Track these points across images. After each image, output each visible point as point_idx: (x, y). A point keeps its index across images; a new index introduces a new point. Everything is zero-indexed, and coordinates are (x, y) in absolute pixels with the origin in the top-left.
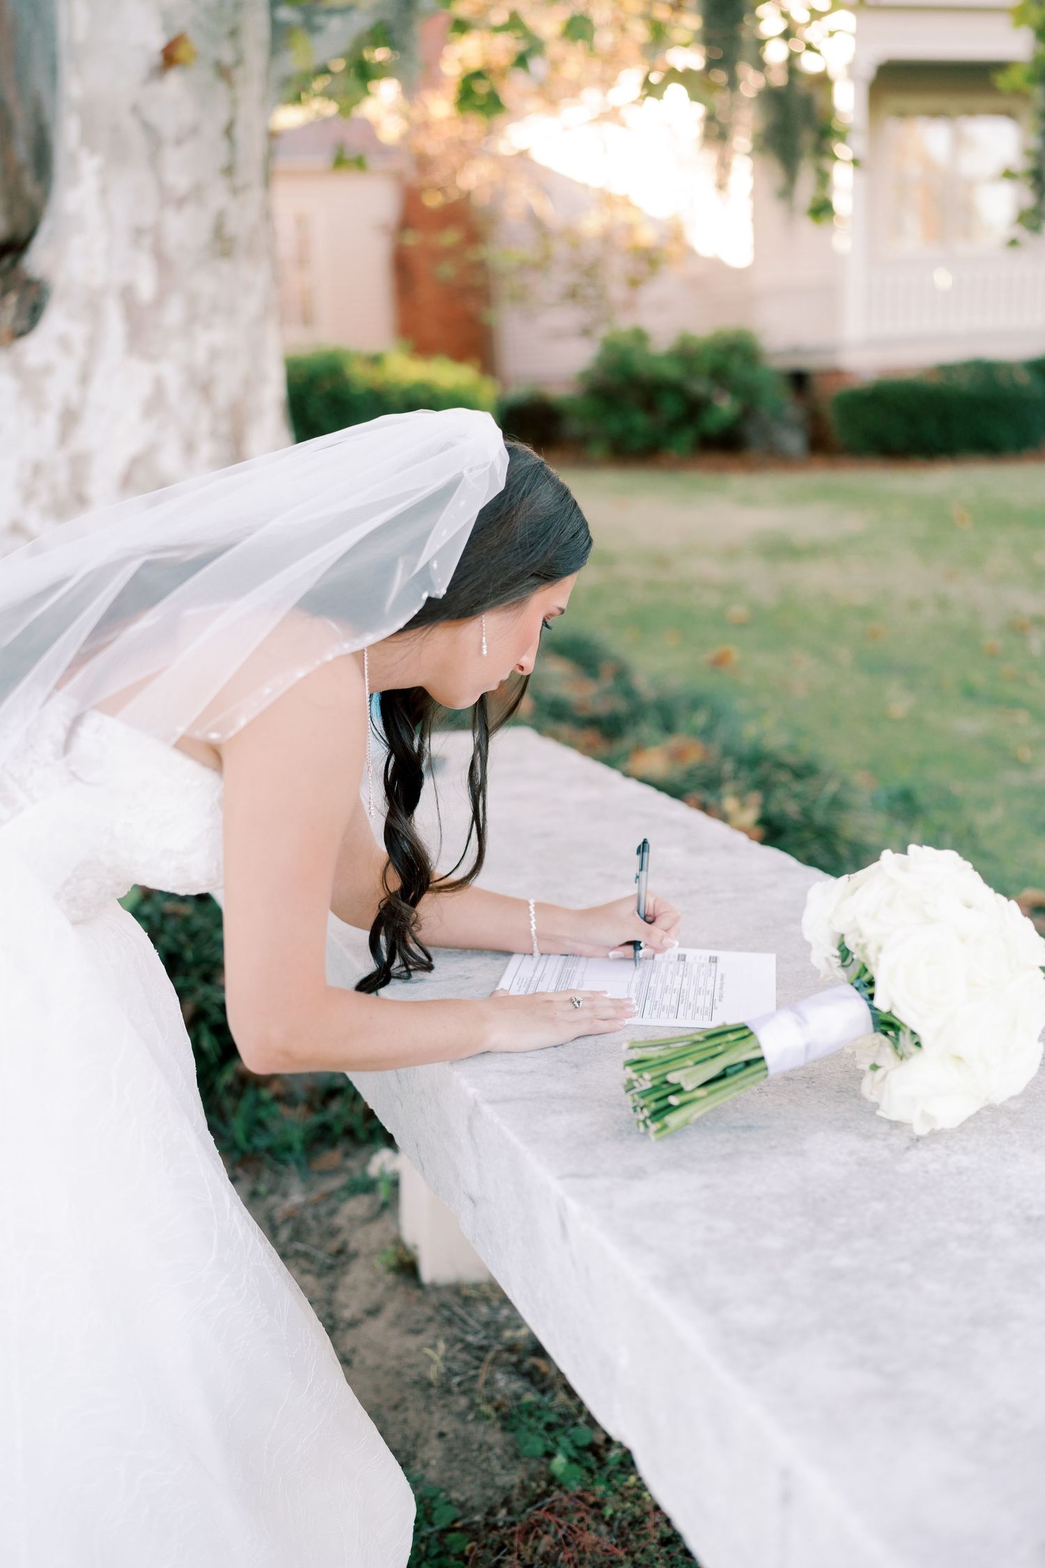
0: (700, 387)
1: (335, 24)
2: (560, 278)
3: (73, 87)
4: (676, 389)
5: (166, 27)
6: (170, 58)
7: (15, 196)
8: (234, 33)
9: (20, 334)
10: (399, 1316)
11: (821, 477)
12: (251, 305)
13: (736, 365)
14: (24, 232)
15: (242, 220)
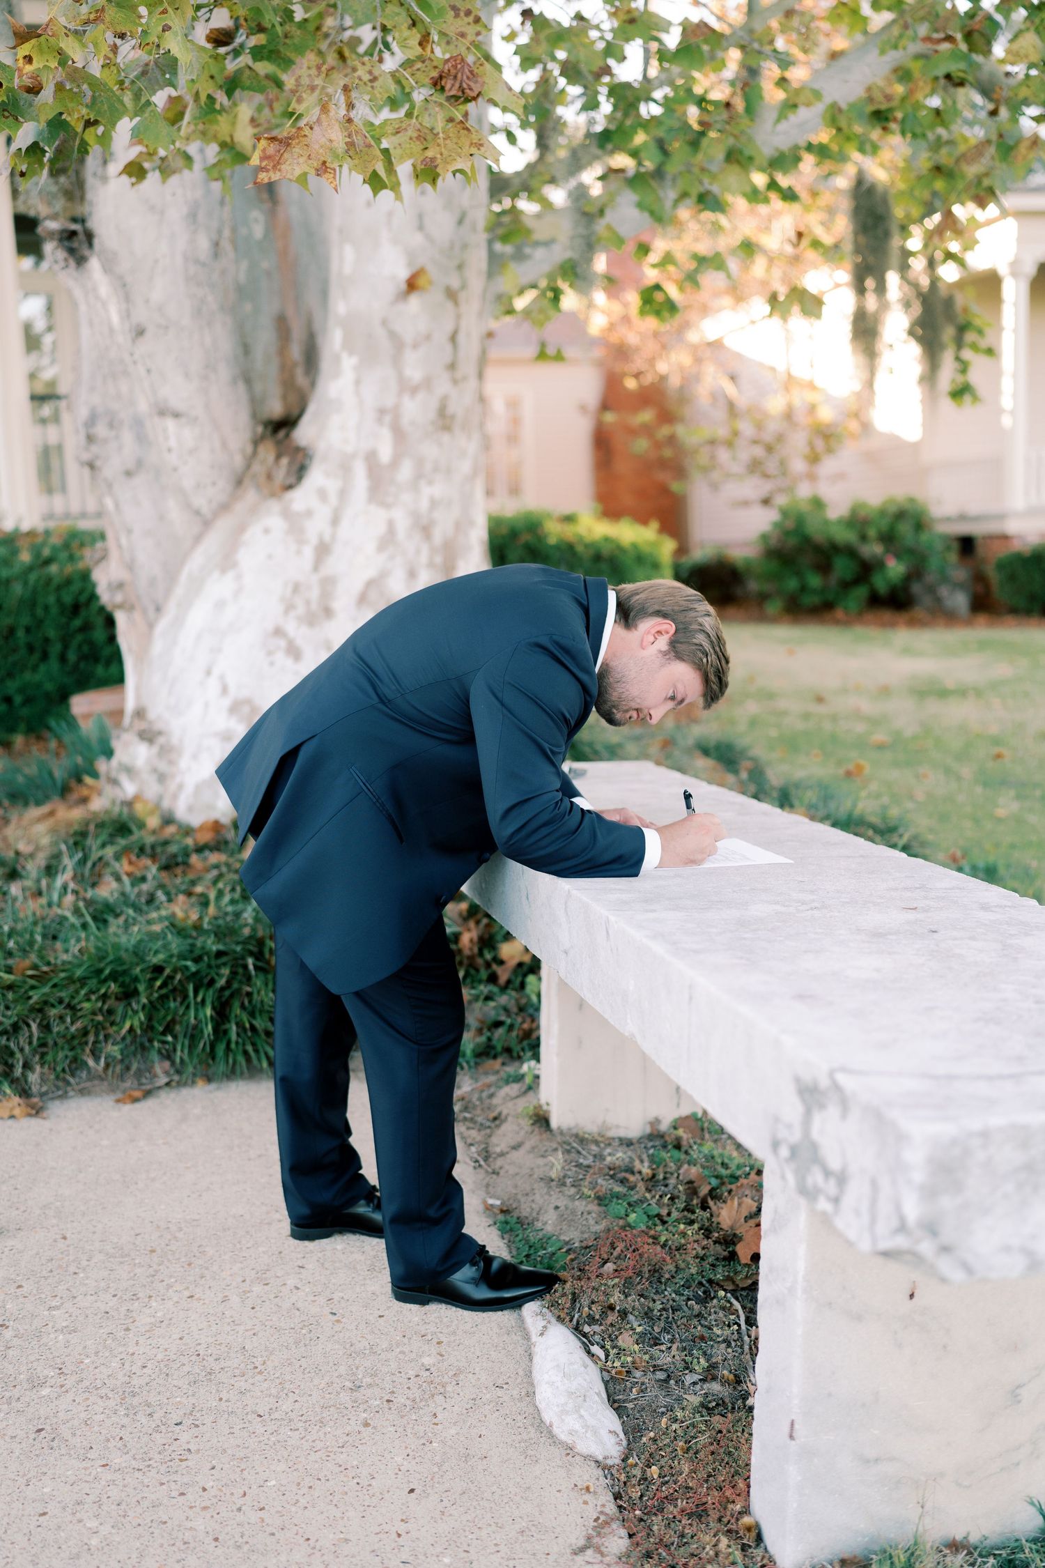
0: (873, 549)
1: (539, 253)
2: (746, 453)
3: (340, 307)
4: (850, 552)
5: (409, 264)
6: (412, 285)
7: (288, 384)
8: (460, 267)
9: (290, 487)
10: (533, 1148)
11: (984, 631)
12: (465, 467)
13: (905, 529)
14: (295, 412)
15: (461, 402)
